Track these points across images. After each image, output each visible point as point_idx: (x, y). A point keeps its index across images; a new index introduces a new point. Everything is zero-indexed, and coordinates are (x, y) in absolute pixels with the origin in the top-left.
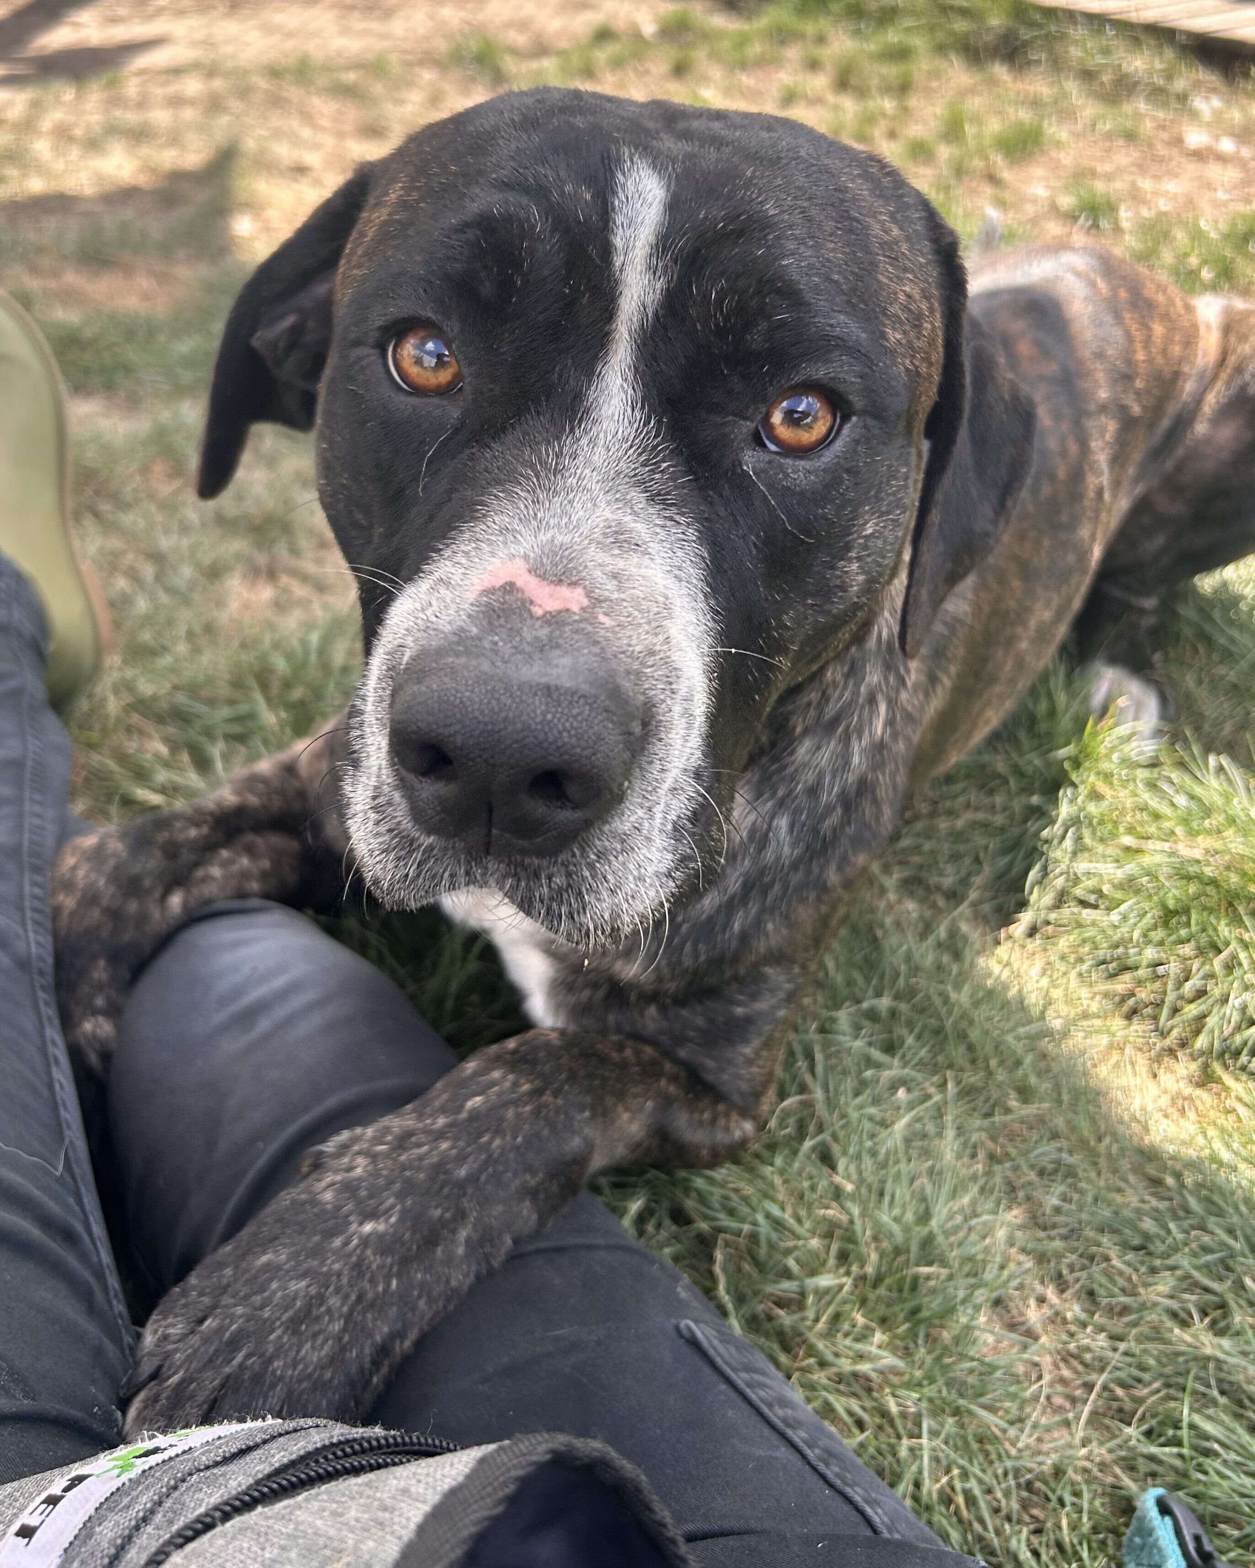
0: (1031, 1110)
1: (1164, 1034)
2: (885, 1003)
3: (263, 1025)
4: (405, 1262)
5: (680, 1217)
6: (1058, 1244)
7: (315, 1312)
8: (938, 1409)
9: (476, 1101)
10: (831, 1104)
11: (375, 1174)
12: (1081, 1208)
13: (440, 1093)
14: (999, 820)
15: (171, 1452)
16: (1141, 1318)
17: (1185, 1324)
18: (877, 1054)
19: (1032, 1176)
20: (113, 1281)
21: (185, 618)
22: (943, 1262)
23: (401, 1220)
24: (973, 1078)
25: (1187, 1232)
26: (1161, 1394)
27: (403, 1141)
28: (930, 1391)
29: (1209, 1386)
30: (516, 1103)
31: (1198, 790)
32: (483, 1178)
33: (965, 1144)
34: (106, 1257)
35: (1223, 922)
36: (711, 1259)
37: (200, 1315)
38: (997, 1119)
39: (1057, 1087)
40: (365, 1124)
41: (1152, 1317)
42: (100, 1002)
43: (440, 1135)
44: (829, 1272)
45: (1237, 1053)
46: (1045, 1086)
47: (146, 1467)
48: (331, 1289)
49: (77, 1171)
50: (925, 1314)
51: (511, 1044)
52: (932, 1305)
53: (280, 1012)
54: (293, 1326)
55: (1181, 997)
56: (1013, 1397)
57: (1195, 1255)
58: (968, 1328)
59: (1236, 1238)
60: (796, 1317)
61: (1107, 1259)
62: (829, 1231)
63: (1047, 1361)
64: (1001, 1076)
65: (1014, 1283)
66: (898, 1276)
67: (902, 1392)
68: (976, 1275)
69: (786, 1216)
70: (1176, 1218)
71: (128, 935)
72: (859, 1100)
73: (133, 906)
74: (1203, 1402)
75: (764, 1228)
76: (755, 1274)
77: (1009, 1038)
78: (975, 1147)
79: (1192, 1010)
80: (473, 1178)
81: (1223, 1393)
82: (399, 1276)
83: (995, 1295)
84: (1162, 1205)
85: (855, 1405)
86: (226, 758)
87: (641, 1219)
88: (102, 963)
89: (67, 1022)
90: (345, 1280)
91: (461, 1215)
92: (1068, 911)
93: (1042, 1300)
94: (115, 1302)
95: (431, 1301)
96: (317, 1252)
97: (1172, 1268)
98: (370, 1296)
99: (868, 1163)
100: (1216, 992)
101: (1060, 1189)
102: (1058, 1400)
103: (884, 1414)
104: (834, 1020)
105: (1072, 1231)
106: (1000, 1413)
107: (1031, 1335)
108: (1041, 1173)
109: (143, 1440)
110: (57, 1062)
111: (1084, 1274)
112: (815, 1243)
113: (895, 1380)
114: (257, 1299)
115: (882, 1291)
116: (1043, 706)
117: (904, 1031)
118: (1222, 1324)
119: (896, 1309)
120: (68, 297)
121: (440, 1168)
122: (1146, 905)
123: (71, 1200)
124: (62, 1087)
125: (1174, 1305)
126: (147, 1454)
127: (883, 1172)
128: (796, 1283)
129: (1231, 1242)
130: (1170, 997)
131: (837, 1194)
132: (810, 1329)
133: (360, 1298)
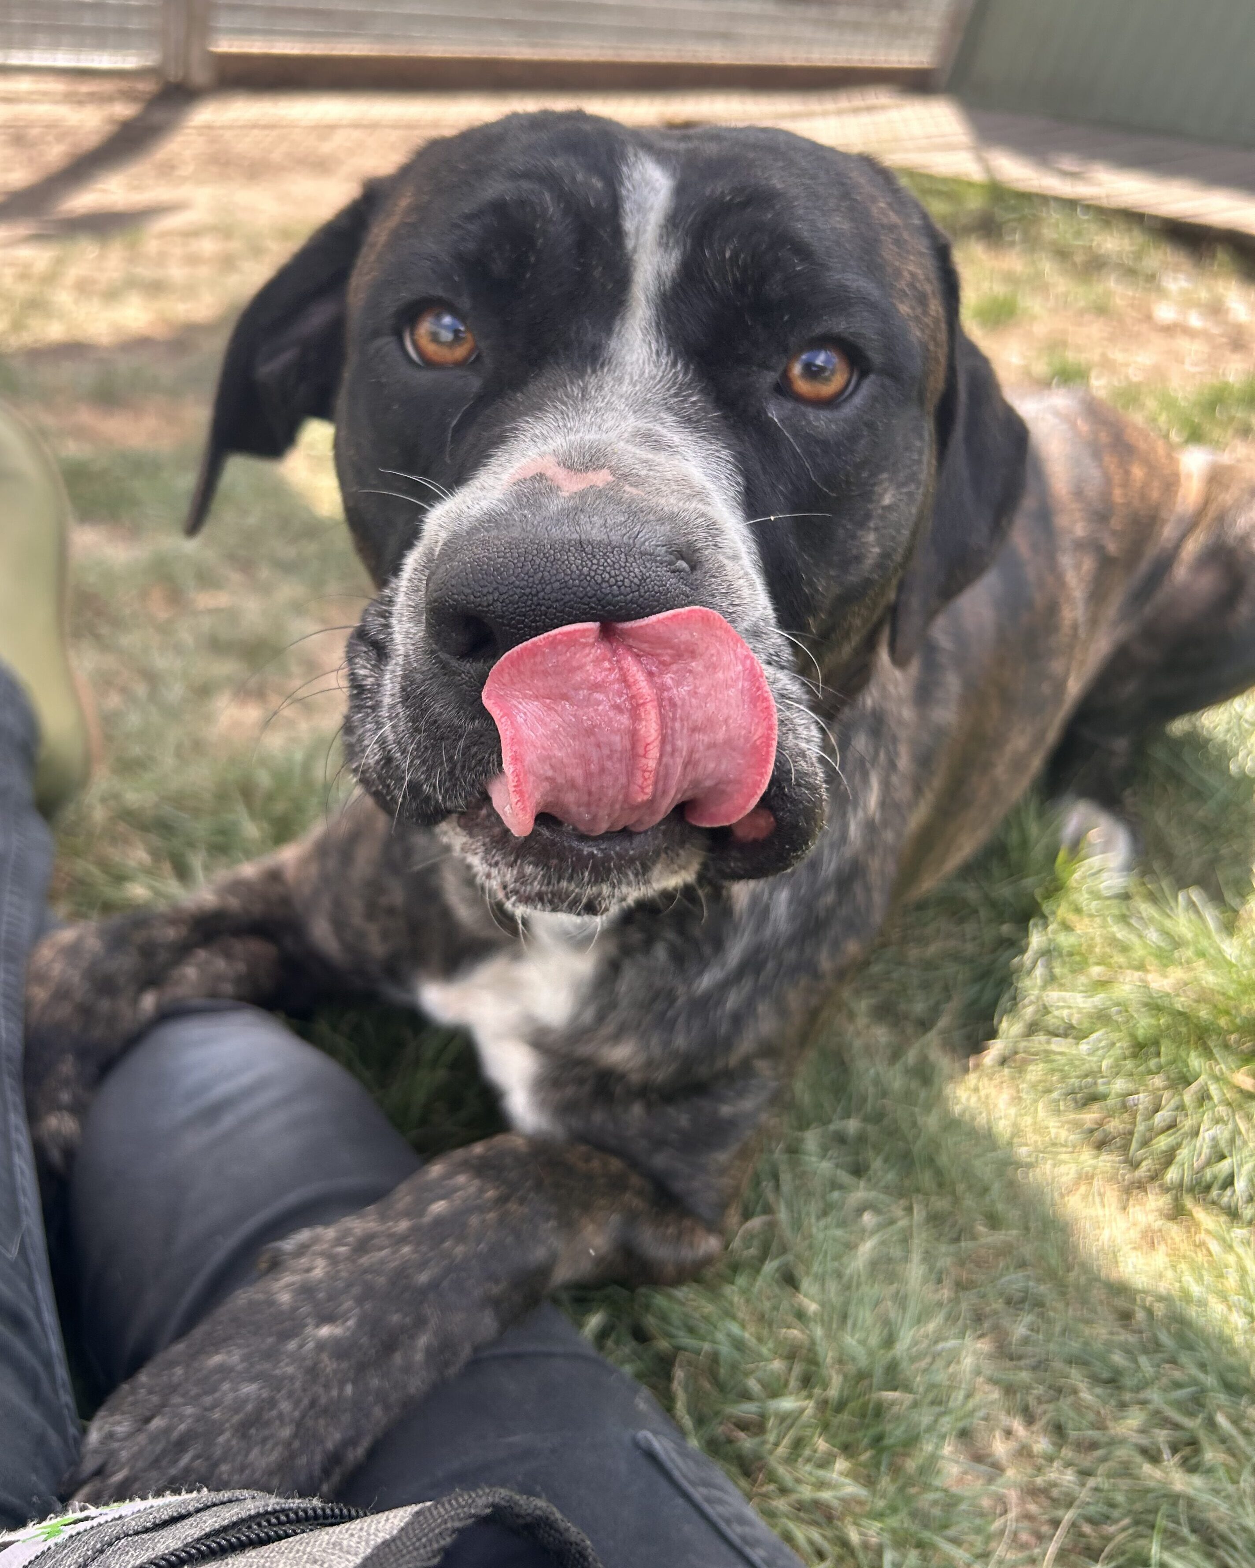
0: (998, 1238)
1: (1135, 1165)
2: (852, 1126)
3: (228, 1121)
4: (361, 1368)
5: (641, 1335)
6: (1025, 1376)
7: (266, 1416)
8: (901, 1542)
9: (439, 1207)
10: (797, 1224)
11: (332, 1277)
12: (1048, 1340)
13: (403, 1196)
14: (970, 948)
15: (102, 1520)
16: (1109, 1453)
17: (1154, 1458)
18: (844, 1177)
19: (998, 1305)
20: (62, 1372)
21: (174, 734)
22: (907, 1388)
23: (360, 1324)
24: (941, 1204)
25: (1158, 1366)
26: (1131, 1531)
27: (363, 1245)
28: (893, 1522)
29: (1178, 1523)
30: (480, 1209)
31: (1168, 923)
32: (445, 1283)
33: (931, 1270)
34: (55, 1345)
35: (1193, 1054)
36: (669, 1378)
37: (148, 1413)
38: (963, 1244)
39: (1025, 1217)
40: (327, 1224)
41: (1122, 1453)
42: (65, 1097)
43: (402, 1240)
44: (791, 1394)
45: (1208, 1188)
46: (1014, 1214)
47: (74, 1533)
48: (283, 1392)
49: (32, 1257)
50: (888, 1442)
51: (478, 1149)
52: (895, 1433)
53: (246, 1109)
54: (243, 1430)
55: (1150, 1129)
56: (978, 1531)
57: (1165, 1390)
58: (933, 1458)
59: (1206, 1372)
60: (756, 1440)
61: (1075, 1392)
62: (791, 1355)
63: (1013, 1496)
64: (969, 1201)
65: (981, 1413)
66: (861, 1400)
67: (864, 1522)
68: (940, 1403)
69: (747, 1335)
70: (1145, 1351)
71: (98, 1032)
72: (822, 1223)
73: (104, 1005)
74: (1173, 1540)
75: (725, 1349)
76: (715, 1393)
77: (977, 1163)
78: (941, 1273)
79: (1163, 1142)
80: (434, 1285)
81: (1194, 1531)
82: (355, 1383)
83: (960, 1425)
84: (1132, 1339)
85: (815, 1535)
86: (207, 868)
87: (602, 1335)
88: (70, 1058)
89: (32, 1116)
90: (298, 1384)
91: (421, 1322)
92: (1040, 1039)
93: (1008, 1433)
94: (61, 1392)
95: (387, 1407)
96: (271, 1355)
97: (1144, 1403)
98: (323, 1401)
99: (833, 1287)
100: (1187, 1124)
101: (1028, 1318)
102: (1024, 1537)
103: (844, 1543)
104: (801, 1140)
105: (1040, 1362)
106: (965, 1545)
107: (998, 1468)
108: (1009, 1302)
109: (74, 1512)
110: (19, 1148)
111: (1051, 1407)
112: (777, 1365)
113: (858, 1509)
114: (208, 1400)
115: (845, 1417)
116: (1014, 837)
117: (871, 1153)
118: (1193, 1461)
119: (860, 1435)
120: (80, 433)
121: (401, 1274)
122: (1114, 1036)
123: (23, 1286)
124: (22, 1172)
125: (1144, 1441)
126: (76, 1522)
127: (847, 1293)
128: (757, 1404)
129: (1201, 1376)
130: (1140, 1128)
131: (800, 1315)
132: (771, 1452)
133: (313, 1403)
